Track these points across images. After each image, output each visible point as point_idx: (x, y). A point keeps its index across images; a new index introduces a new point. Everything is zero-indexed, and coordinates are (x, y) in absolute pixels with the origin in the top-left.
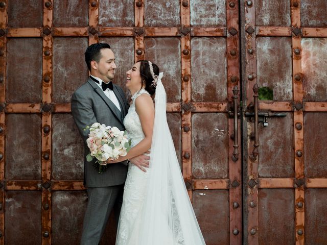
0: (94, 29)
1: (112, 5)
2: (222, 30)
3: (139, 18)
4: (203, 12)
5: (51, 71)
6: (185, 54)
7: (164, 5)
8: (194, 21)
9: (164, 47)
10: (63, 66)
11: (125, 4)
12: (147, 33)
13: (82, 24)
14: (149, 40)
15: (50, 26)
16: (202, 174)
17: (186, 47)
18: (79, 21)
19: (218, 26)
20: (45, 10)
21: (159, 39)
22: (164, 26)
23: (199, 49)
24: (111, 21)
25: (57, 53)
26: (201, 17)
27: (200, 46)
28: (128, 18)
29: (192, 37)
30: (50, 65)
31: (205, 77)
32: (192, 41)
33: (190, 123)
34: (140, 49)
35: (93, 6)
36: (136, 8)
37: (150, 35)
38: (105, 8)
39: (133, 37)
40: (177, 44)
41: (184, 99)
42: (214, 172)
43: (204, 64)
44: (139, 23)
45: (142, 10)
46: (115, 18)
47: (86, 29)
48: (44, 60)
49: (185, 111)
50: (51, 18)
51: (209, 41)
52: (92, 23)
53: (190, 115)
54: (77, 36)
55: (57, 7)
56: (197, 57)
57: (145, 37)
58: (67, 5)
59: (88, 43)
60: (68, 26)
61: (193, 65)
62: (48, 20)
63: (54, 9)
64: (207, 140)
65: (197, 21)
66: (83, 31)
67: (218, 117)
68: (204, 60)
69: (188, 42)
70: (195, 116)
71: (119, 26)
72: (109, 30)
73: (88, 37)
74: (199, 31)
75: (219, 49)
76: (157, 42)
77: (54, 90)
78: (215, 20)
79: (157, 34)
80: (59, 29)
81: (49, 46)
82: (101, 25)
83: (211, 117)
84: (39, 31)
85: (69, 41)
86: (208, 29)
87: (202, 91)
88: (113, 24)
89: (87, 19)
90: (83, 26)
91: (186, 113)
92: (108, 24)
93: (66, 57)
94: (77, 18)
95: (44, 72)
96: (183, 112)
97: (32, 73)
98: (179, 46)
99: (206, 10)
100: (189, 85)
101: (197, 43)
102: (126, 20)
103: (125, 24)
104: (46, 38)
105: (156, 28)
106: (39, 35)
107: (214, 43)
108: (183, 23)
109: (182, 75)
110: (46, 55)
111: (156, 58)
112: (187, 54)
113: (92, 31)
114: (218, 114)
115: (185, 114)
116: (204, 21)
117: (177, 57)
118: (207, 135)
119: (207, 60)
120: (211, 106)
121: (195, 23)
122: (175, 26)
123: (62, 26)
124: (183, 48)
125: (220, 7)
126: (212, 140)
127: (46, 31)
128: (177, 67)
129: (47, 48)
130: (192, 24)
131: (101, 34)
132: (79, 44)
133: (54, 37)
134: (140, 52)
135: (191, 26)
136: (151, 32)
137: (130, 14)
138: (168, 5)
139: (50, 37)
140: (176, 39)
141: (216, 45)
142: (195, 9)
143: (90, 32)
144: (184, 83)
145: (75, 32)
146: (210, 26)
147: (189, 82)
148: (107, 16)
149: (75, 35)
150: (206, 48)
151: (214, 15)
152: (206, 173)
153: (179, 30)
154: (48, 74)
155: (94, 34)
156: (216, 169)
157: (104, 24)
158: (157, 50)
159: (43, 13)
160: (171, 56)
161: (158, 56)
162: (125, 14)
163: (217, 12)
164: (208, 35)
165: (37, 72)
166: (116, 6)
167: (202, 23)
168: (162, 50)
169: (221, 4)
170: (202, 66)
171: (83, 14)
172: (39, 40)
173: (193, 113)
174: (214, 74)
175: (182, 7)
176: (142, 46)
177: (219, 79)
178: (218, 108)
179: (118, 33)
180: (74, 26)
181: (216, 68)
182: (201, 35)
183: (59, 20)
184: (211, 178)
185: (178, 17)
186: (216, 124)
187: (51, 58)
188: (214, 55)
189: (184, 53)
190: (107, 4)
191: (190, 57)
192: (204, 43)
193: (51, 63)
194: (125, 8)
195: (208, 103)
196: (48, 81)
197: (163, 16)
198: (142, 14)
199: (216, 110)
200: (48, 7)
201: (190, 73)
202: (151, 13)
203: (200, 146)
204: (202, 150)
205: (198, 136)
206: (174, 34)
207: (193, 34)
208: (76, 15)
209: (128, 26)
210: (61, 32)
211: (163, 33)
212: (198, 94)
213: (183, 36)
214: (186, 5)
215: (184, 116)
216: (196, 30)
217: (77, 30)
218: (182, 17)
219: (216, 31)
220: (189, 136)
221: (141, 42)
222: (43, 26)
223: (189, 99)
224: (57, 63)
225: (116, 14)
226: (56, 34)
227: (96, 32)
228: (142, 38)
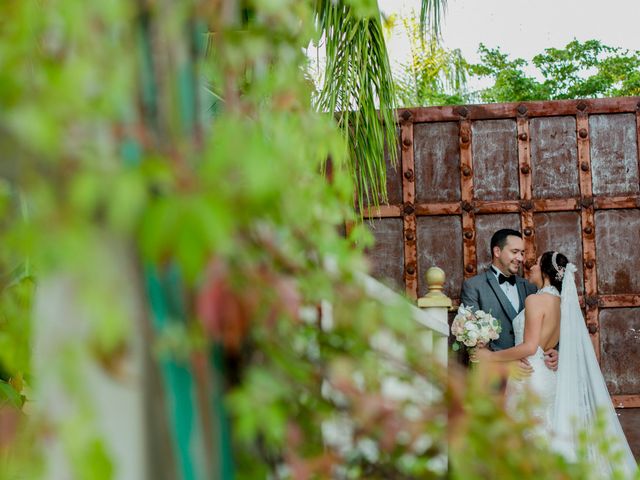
0: (468, 204)
1: (490, 172)
2: (634, 200)
3: (525, 188)
4: (609, 176)
5: (415, 259)
6: (587, 232)
7: (558, 169)
8: (597, 188)
9: (559, 225)
10: (430, 253)
11: (506, 171)
12: (537, 207)
13: (452, 198)
14: (540, 216)
15: (412, 202)
16: (615, 388)
17: (589, 223)
18: (449, 195)
19: (630, 194)
20: (405, 182)
21: (552, 214)
22: (559, 198)
23: (606, 225)
24: (489, 193)
25: (422, 236)
26: (606, 183)
27: (606, 222)
28: (512, 189)
29: (595, 210)
30: (414, 252)
31: (614, 261)
32: (595, 216)
33: (596, 322)
34: (528, 228)
35: (466, 174)
36: (521, 176)
37: (541, 209)
38: (481, 177)
39: (519, 213)
40: (576, 219)
41: (588, 291)
42: (630, 385)
43: (613, 245)
44: (525, 195)
45: (529, 178)
46: (494, 189)
47: (458, 204)
48: (407, 247)
49: (590, 306)
50: (413, 193)
51: (618, 215)
52: (466, 197)
53: (597, 311)
54: (448, 214)
55: (419, 177)
56: (602, 236)
57: (534, 213)
58: (432, 175)
59: (462, 222)
60: (435, 201)
61: (599, 247)
62: (409, 195)
63: (416, 180)
64: (620, 344)
65: (601, 188)
66: (454, 207)
67: (634, 313)
68: (612, 239)
69: (591, 217)
70: (603, 313)
71: (500, 199)
72: (487, 206)
73: (461, 216)
74: (605, 202)
75: (632, 224)
76: (550, 218)
77: (420, 283)
78: (625, 186)
79: (550, 209)
80: (424, 206)
81: (412, 228)
82: (476, 199)
83: (624, 313)
84: (398, 209)
85: (437, 221)
86: (616, 199)
87: (611, 280)
88: (492, 198)
89: (459, 192)
90: (455, 201)
91: (592, 310)
92: (486, 198)
93: (434, 241)
94: (446, 191)
95: (407, 261)
96: (588, 308)
97: (391, 263)
98: (579, 223)
99: (613, 173)
100: (594, 273)
101: (602, 217)
102: (509, 192)
103: (507, 196)
104: (407, 218)
105: (548, 201)
106: (399, 215)
107: (625, 216)
108: (583, 192)
109: (584, 260)
110: (408, 239)
111: (549, 239)
112: (589, 233)
113: (467, 207)
114: (634, 309)
115: (590, 310)
116: (610, 188)
117: (577, 236)
118: (621, 337)
119: (617, 240)
120: (624, 300)
121: (599, 192)
122: (572, 197)
123: (427, 201)
124: (585, 225)
125: (631, 169)
126: (627, 344)
127: (408, 209)
128: (577, 250)
129: (409, 230)
130: (595, 192)
131: (477, 210)
132: (449, 225)
133: (417, 216)
134: (528, 231)
135: (593, 196)
136: (541, 206)
137: (514, 183)
138: (562, 169)
139: (412, 216)
140: (575, 213)
141: (628, 219)
142: (598, 173)
143: (463, 209)
144: (587, 271)
145: (444, 209)
146: (619, 195)
147: (594, 268)
148: (484, 187)
149: (445, 212)
150: (614, 223)
151: (623, 180)
152: (620, 387)
153: (577, 202)
154: (413, 263)
155: (468, 211)
156: (634, 381)
157: (481, 196)
158: (551, 229)
159: (403, 186)
160: (569, 236)
161: (552, 237)
162: (507, 184)
163: (628, 176)
164: (616, 206)
165: (398, 261)
166: (496, 174)
167: (608, 191)
168: (557, 228)
169: (632, 164)
170: (610, 248)
171: (453, 185)
172: (399, 220)
173: (600, 309)
174: (626, 257)
175: (581, 171)
176: (531, 224)
177: (633, 263)
178: (633, 301)
179: (500, 208)
180: (442, 201)
181: (628, 249)
182: (607, 207)
183: (423, 195)
184: (627, 394)
185: (576, 185)
186: (632, 322)
187: (415, 243)
188: (625, 232)
189: (585, 231)
190: (483, 172)
191: (593, 237)
192: (611, 217)
193: (416, 249)
194: (507, 176)
195: (620, 296)
196: (412, 273)
197: (556, 185)
198: (529, 183)
199: (630, 304)
200: (409, 178)
201: (594, 258)
202: (540, 181)
203: (611, 351)
204: (614, 356)
205: (607, 339)
206: (572, 208)
207: (597, 206)
208: (445, 187)
209: (512, 199)
210: (427, 209)
211: (557, 206)
212: (606, 284)
213: (583, 209)
214: (586, 169)
215: (590, 313)
216: (600, 201)
217: (447, 206)
218: (581, 184)
219: (627, 201)
220: (597, 338)
221: (530, 219)
222: (403, 202)
223: (595, 291)
224: (422, 249)
225: (495, 183)
226: (420, 212)
227: (471, 208)
228: (531, 214)
